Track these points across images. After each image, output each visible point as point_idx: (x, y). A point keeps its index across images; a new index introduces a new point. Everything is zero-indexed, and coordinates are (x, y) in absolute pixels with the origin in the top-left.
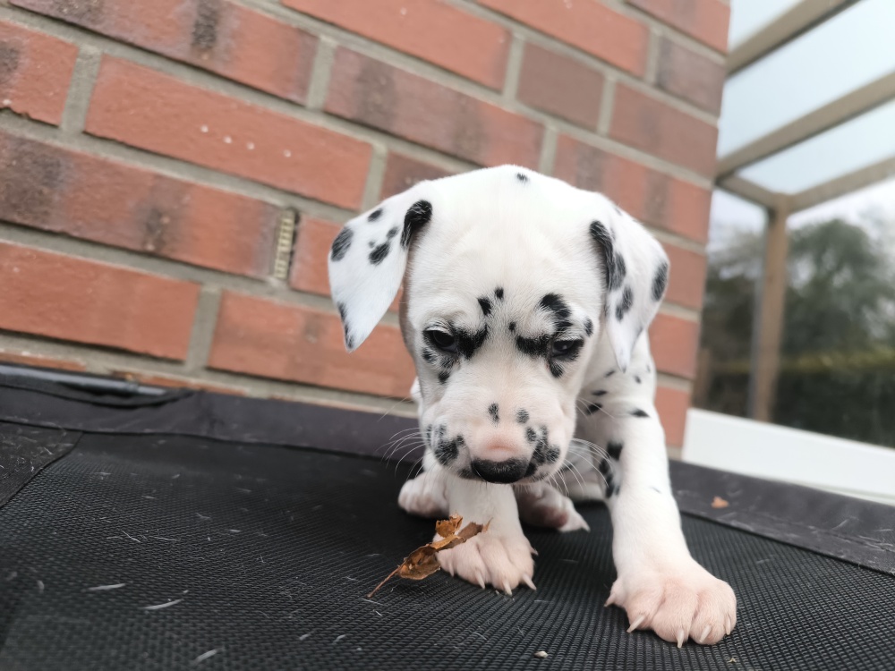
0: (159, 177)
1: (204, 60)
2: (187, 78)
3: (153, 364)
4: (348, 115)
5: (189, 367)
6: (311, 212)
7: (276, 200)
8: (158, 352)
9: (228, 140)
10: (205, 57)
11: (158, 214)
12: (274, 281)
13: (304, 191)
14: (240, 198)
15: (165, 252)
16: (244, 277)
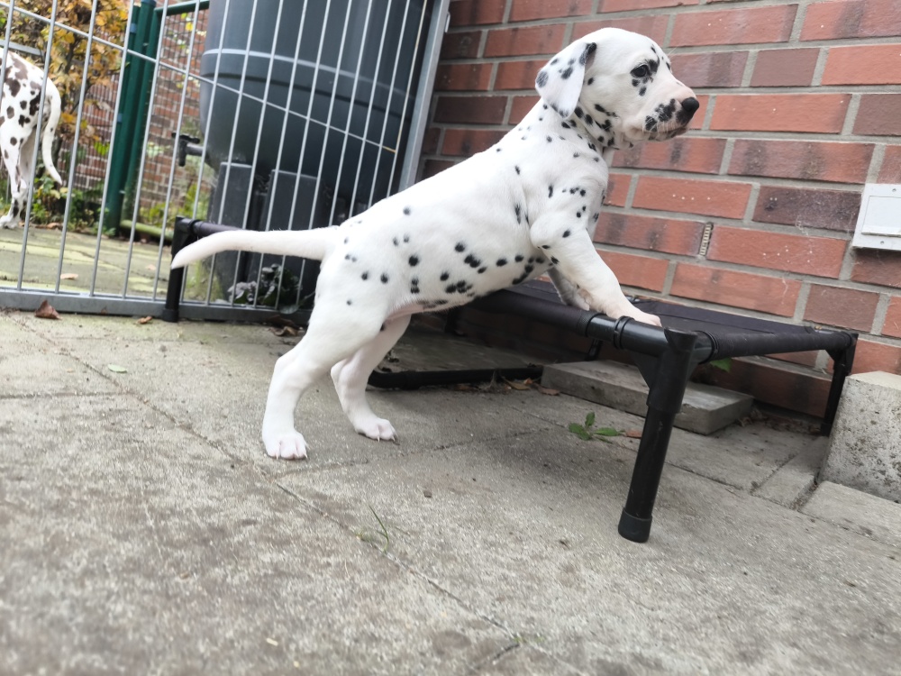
0: (656, 219)
1: (675, 166)
2: (669, 176)
3: (650, 293)
4: (740, 173)
5: (663, 294)
6: (719, 223)
7: (702, 220)
8: (652, 289)
9: (683, 198)
10: (675, 165)
11: (655, 234)
12: (699, 256)
13: (715, 214)
14: (687, 222)
15: (656, 249)
16: (686, 256)
